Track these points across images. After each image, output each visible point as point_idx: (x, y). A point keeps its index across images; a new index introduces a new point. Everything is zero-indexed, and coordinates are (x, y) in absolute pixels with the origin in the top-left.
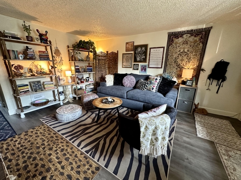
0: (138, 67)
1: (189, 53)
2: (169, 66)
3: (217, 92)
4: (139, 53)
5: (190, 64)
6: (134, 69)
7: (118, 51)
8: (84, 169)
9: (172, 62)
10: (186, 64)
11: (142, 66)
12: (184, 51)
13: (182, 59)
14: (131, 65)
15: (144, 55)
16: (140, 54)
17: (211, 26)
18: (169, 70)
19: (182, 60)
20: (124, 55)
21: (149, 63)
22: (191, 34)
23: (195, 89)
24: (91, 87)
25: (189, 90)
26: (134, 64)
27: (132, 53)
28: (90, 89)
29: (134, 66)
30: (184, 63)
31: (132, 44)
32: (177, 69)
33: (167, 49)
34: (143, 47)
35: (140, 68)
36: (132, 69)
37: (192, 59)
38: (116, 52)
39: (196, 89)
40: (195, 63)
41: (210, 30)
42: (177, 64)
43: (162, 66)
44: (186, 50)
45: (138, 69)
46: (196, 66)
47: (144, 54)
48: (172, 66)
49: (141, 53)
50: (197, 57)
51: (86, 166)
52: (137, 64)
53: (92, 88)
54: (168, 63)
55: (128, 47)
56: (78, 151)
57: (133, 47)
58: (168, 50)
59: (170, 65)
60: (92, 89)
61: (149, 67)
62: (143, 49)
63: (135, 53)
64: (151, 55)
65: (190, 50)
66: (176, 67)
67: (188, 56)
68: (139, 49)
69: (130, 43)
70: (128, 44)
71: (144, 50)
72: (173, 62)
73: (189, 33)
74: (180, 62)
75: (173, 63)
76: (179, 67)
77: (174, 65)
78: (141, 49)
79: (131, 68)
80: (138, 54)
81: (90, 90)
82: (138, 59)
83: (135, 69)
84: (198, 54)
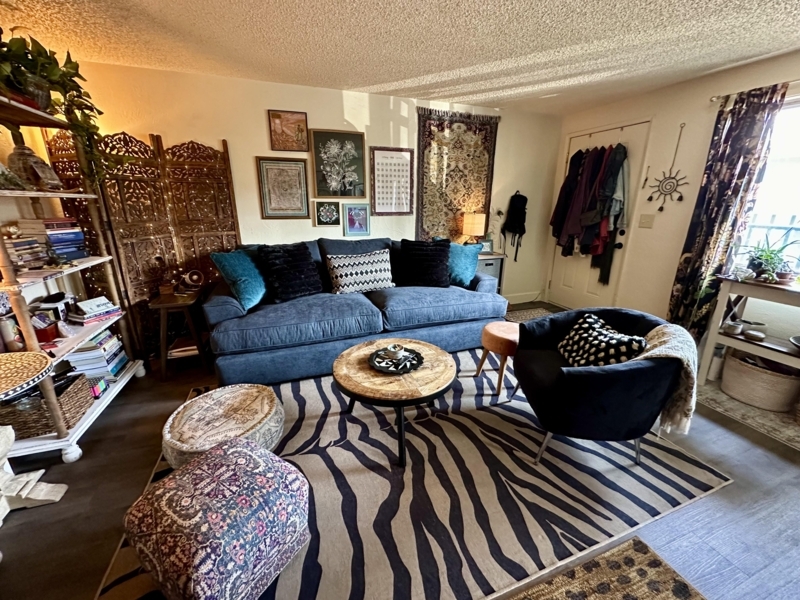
0: (338, 212)
1: (466, 172)
2: (429, 206)
3: (515, 260)
4: (336, 163)
5: (471, 200)
6: (320, 223)
7: (225, 143)
8: (642, 586)
9: (434, 196)
10: (464, 201)
11: (350, 210)
12: (457, 166)
13: (455, 188)
14: (305, 208)
15: (353, 171)
16: (340, 165)
17: (497, 115)
18: (431, 218)
19: (456, 191)
20: (265, 165)
21: (373, 197)
22: (466, 124)
23: (499, 261)
24: (106, 346)
25: (492, 264)
26: (320, 205)
27: (304, 161)
28: (108, 362)
29: (318, 211)
30: (459, 197)
31: (299, 121)
32: (446, 214)
33: (419, 158)
34: (349, 140)
35: (343, 218)
36: (310, 221)
37: (472, 187)
38: (218, 147)
39: (502, 260)
40: (480, 198)
41: (497, 124)
42: (446, 201)
43: (411, 207)
44: (461, 166)
45: (337, 222)
46: (481, 205)
47: (353, 168)
48: (435, 207)
49: (343, 161)
50: (481, 184)
51: (630, 576)
52: (330, 204)
53: (115, 355)
54: (425, 200)
55: (279, 131)
56: (550, 583)
57: (305, 134)
58: (423, 161)
59: (432, 203)
60: (116, 360)
61: (374, 213)
62: (349, 147)
63: (318, 161)
64: (376, 172)
65: (468, 165)
66: (445, 209)
67: (465, 181)
68: (334, 148)
69: (289, 116)
70: (279, 117)
71: (353, 152)
72: (438, 194)
73: (463, 122)
74: (451, 196)
75: (438, 200)
76: (451, 210)
77: (441, 204)
78: (342, 148)
79: (308, 217)
80: (332, 166)
81: (110, 367)
82: (334, 184)
83: (326, 223)
84: (483, 177)
